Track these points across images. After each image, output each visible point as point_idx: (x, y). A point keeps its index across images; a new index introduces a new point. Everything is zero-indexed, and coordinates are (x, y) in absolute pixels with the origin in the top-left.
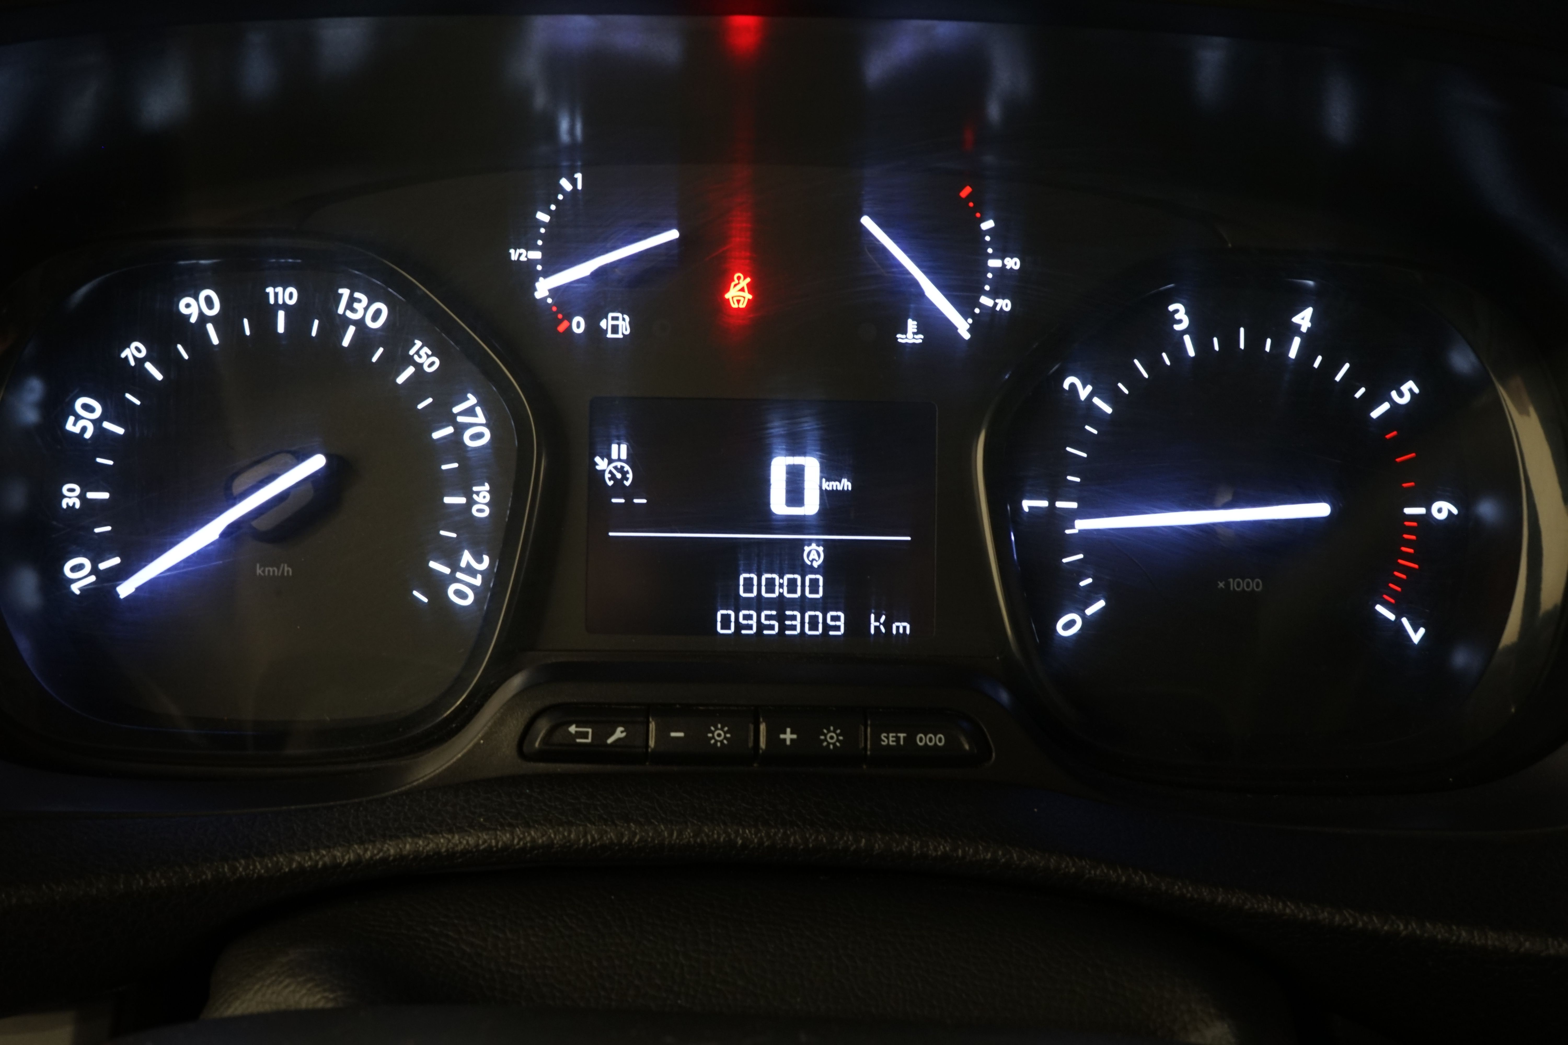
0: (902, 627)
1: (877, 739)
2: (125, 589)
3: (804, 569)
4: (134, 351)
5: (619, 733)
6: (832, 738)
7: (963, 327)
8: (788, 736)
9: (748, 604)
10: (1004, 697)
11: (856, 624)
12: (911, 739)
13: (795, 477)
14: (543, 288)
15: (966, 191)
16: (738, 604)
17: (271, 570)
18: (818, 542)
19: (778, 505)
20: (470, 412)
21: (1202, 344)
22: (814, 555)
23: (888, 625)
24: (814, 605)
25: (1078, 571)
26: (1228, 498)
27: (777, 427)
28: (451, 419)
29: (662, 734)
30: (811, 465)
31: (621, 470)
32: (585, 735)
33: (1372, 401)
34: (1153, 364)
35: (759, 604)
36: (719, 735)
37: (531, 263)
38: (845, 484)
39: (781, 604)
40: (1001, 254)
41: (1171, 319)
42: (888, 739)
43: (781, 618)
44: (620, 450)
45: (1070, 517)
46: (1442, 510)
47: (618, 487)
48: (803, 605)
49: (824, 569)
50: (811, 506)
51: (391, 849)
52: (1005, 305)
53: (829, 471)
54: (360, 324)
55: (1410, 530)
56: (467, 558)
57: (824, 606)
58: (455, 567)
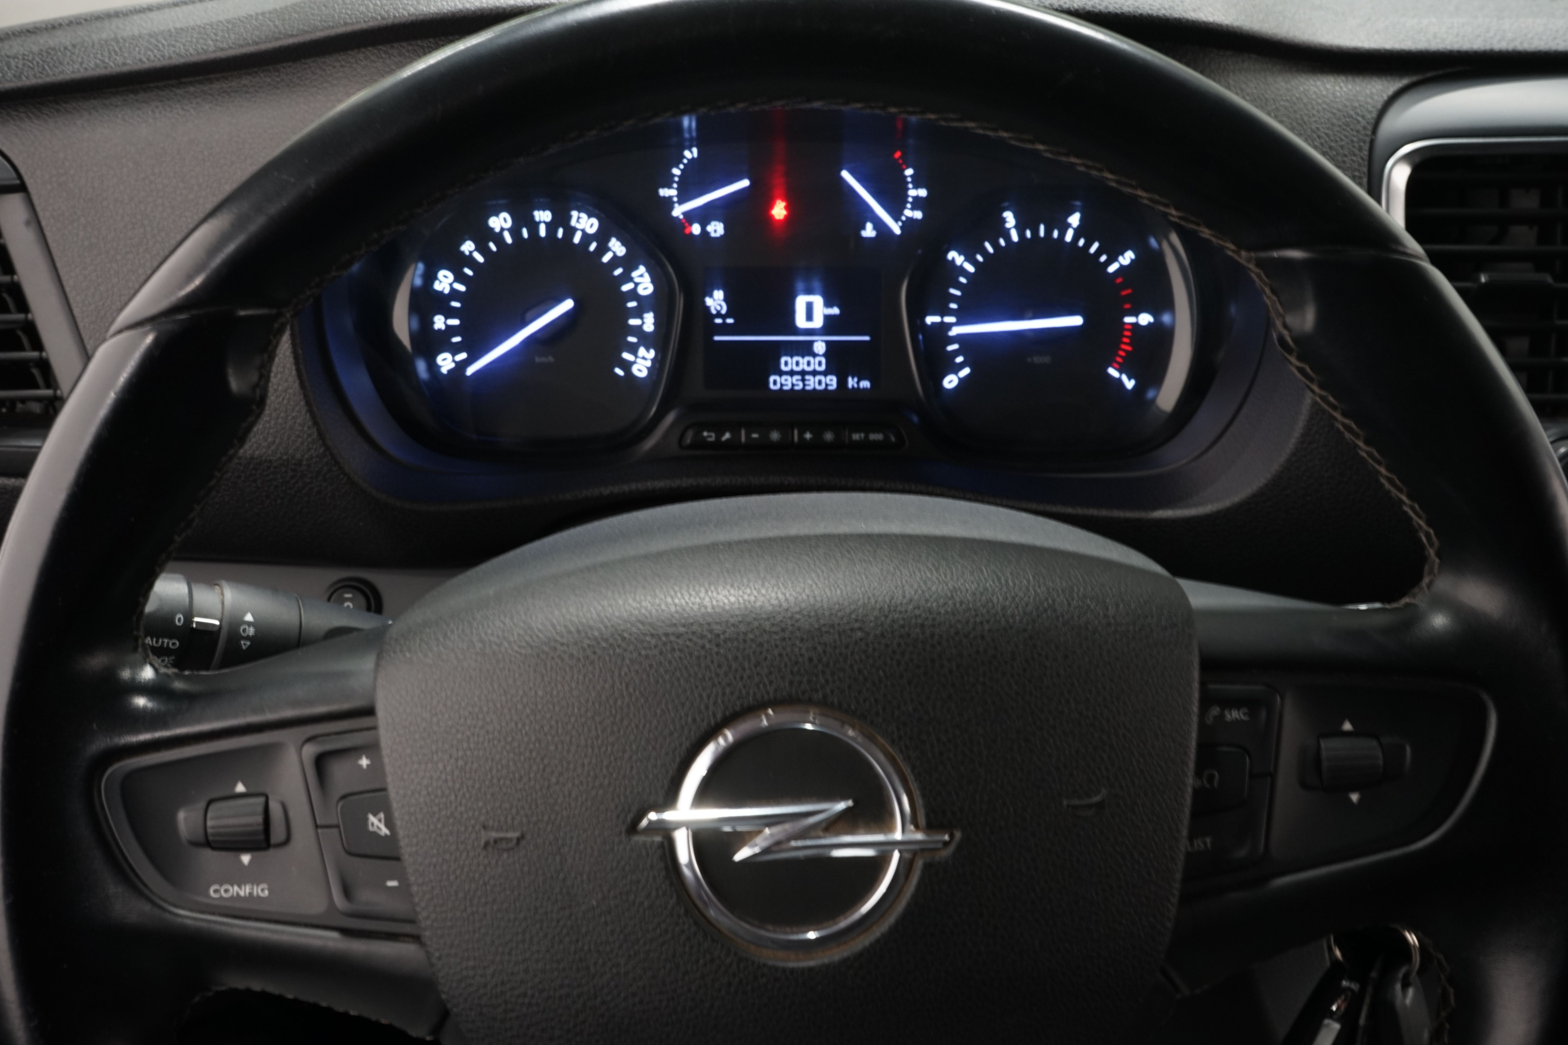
0: (865, 384)
1: (850, 437)
2: (470, 371)
3: (815, 355)
4: (468, 247)
5: (727, 436)
6: (829, 436)
7: (896, 228)
8: (808, 436)
9: (786, 373)
10: (915, 419)
11: (842, 383)
12: (866, 437)
13: (809, 307)
14: (678, 211)
15: (898, 154)
16: (781, 373)
17: (543, 360)
18: (822, 341)
19: (801, 321)
20: (641, 276)
21: (1021, 234)
22: (820, 347)
23: (858, 383)
24: (820, 373)
25: (956, 353)
26: (1031, 315)
27: (800, 285)
28: (631, 280)
29: (748, 435)
30: (818, 301)
31: (720, 306)
32: (710, 437)
33: (1109, 262)
34: (996, 245)
35: (792, 373)
36: (775, 436)
37: (670, 198)
38: (835, 311)
39: (803, 373)
40: (916, 187)
41: (1004, 221)
42: (856, 437)
43: (803, 380)
44: (719, 294)
45: (950, 326)
46: (1145, 319)
47: (719, 315)
48: (814, 373)
49: (825, 355)
50: (818, 322)
51: (626, 488)
52: (918, 215)
53: (828, 304)
54: (583, 231)
55: (1128, 330)
56: (642, 351)
57: (825, 373)
58: (636, 357)
